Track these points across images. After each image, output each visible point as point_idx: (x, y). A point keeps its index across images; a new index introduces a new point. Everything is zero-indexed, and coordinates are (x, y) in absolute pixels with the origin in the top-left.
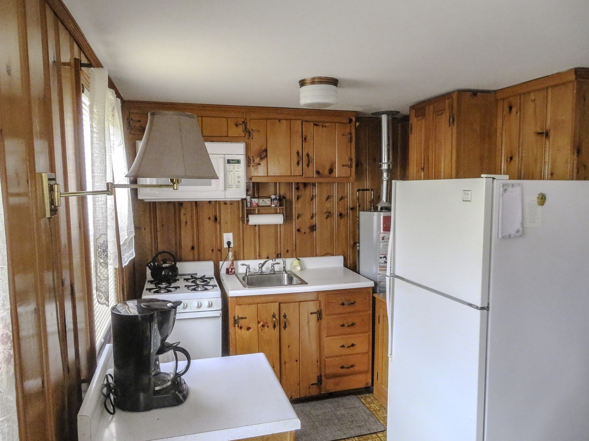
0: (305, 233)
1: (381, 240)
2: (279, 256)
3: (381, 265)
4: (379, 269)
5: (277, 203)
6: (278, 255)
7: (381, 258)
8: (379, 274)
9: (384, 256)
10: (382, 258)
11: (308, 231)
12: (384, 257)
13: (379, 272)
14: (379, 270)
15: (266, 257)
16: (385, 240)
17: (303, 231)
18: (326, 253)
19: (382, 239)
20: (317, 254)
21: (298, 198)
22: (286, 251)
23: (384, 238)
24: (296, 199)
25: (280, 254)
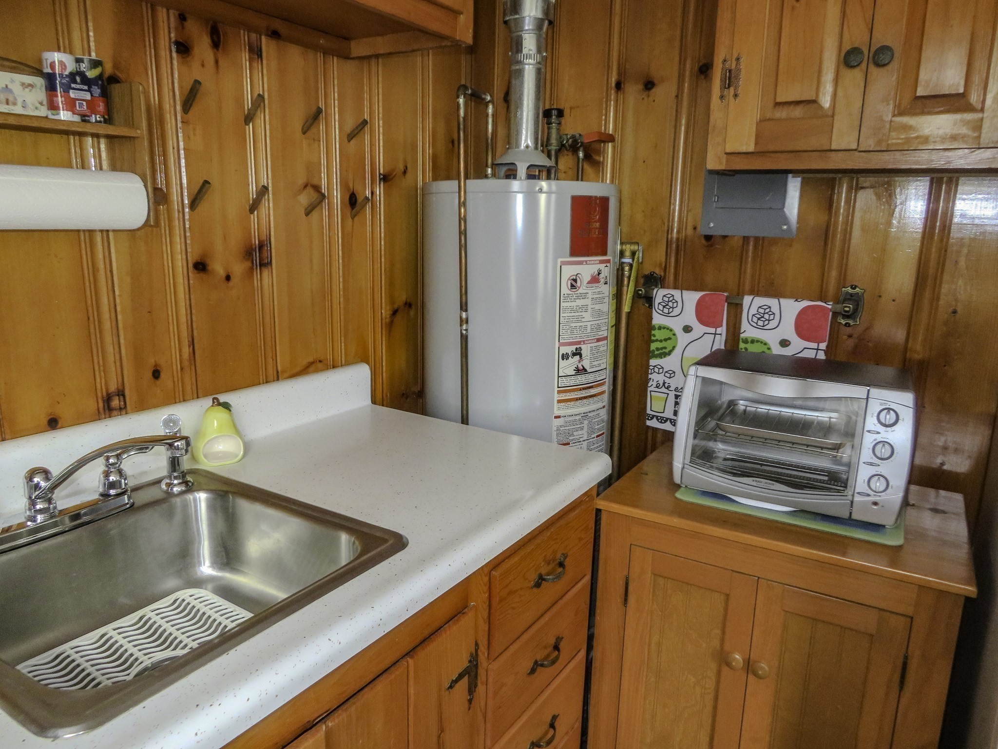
0: (228, 278)
1: (566, 290)
2: (115, 402)
3: (564, 382)
4: (557, 397)
5: (91, 104)
6: (108, 399)
7: (565, 357)
8: (556, 417)
9: (573, 348)
10: (567, 359)
11: (238, 268)
12: (574, 354)
13: (559, 409)
14: (559, 401)
15: (44, 421)
16: (581, 291)
17: (218, 268)
18: (311, 360)
19: (571, 284)
20: (279, 368)
21: (190, 100)
22: (149, 374)
23: (575, 280)
24: (179, 108)
25: (121, 393)
